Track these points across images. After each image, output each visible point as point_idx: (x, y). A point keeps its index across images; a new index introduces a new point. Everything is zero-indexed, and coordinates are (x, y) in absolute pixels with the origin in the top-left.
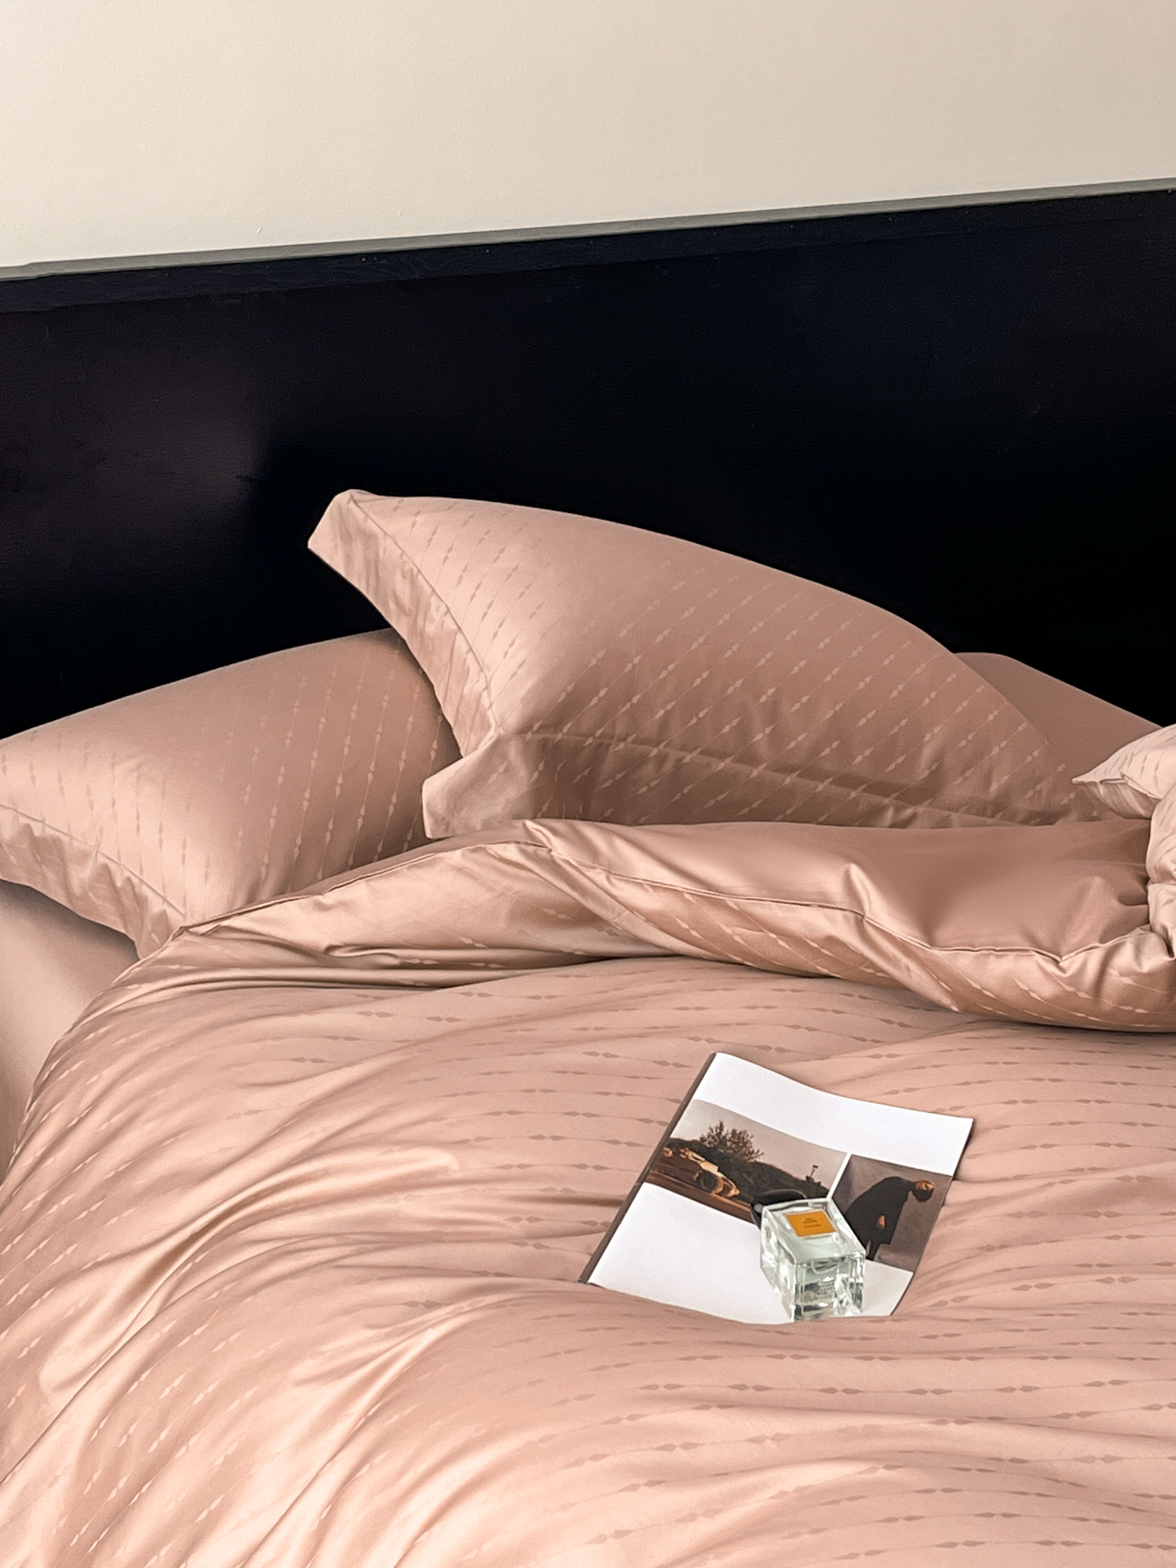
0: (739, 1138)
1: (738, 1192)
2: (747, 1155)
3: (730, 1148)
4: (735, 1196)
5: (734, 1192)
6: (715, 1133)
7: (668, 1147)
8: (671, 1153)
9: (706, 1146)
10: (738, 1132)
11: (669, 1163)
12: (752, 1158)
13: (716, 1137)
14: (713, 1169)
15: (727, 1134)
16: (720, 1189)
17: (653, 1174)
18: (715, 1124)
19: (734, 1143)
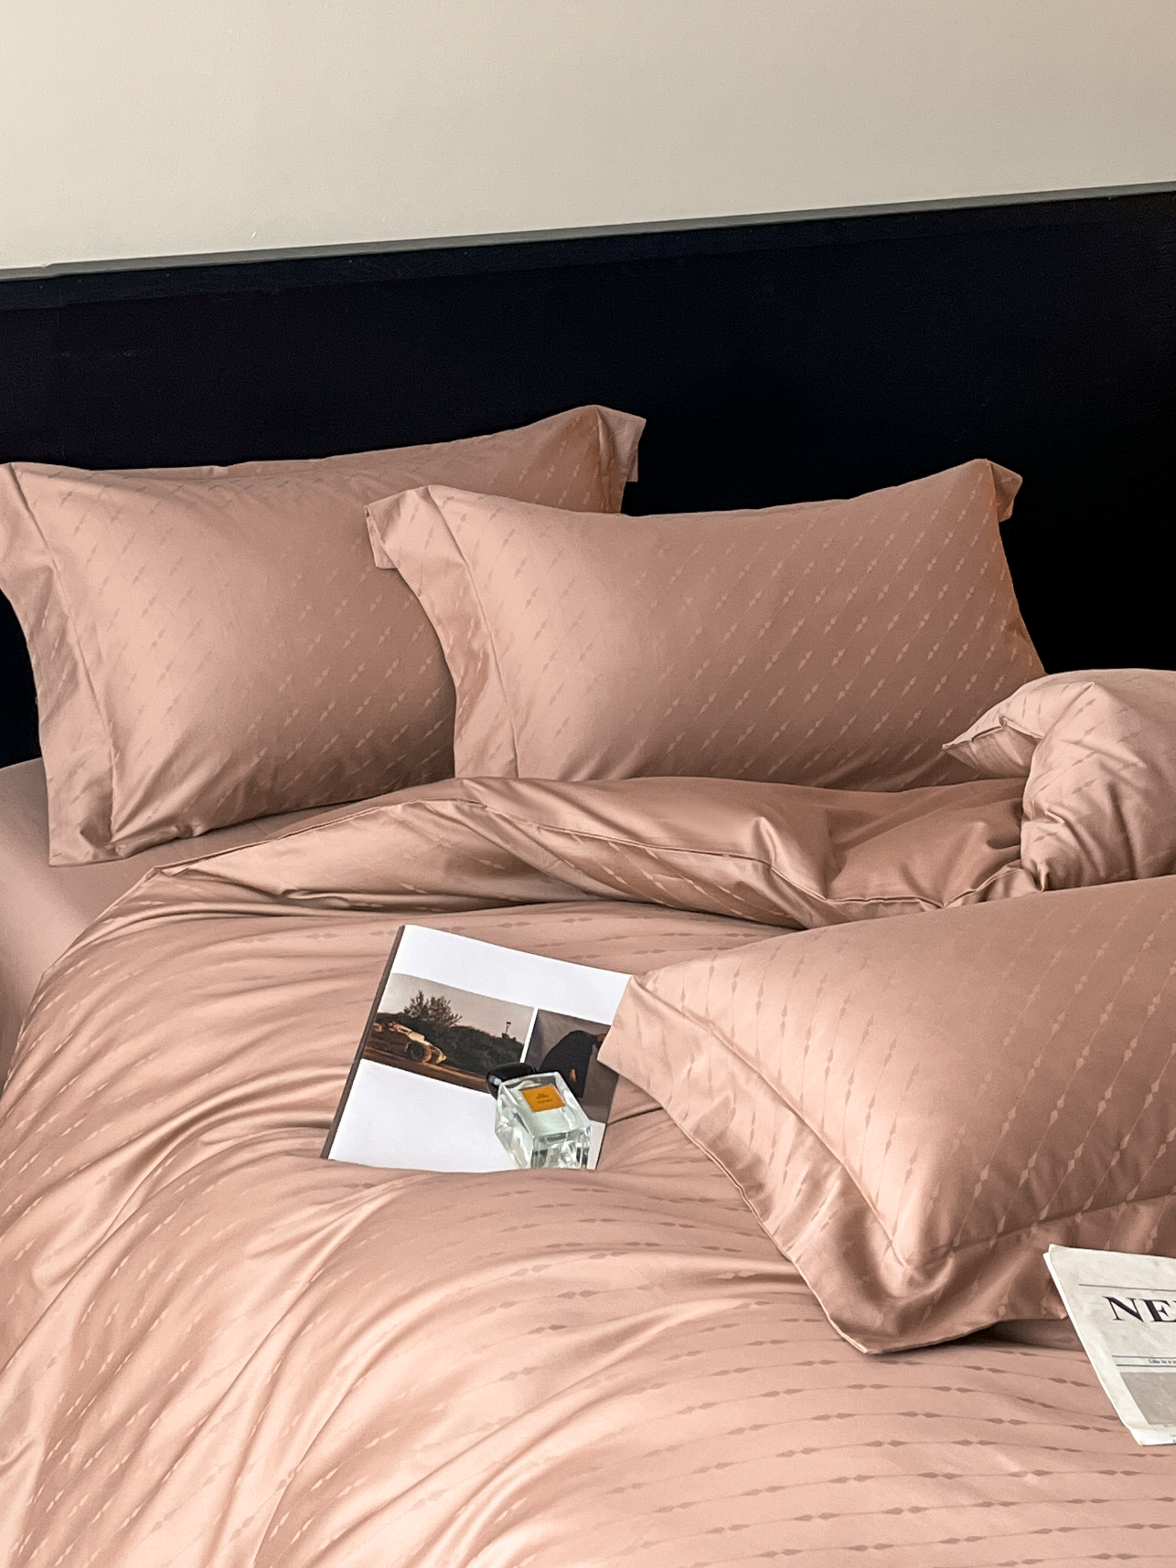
0: (438, 1005)
1: (445, 1058)
2: (447, 1021)
3: (431, 1017)
4: (442, 1062)
5: (441, 1058)
6: (416, 1003)
7: (377, 1022)
8: (380, 1028)
9: (410, 1017)
10: (436, 999)
11: (380, 1038)
12: (452, 1023)
13: (418, 1008)
14: (419, 1038)
15: (428, 1002)
16: (429, 1057)
17: (368, 1050)
18: (417, 994)
19: (435, 1010)
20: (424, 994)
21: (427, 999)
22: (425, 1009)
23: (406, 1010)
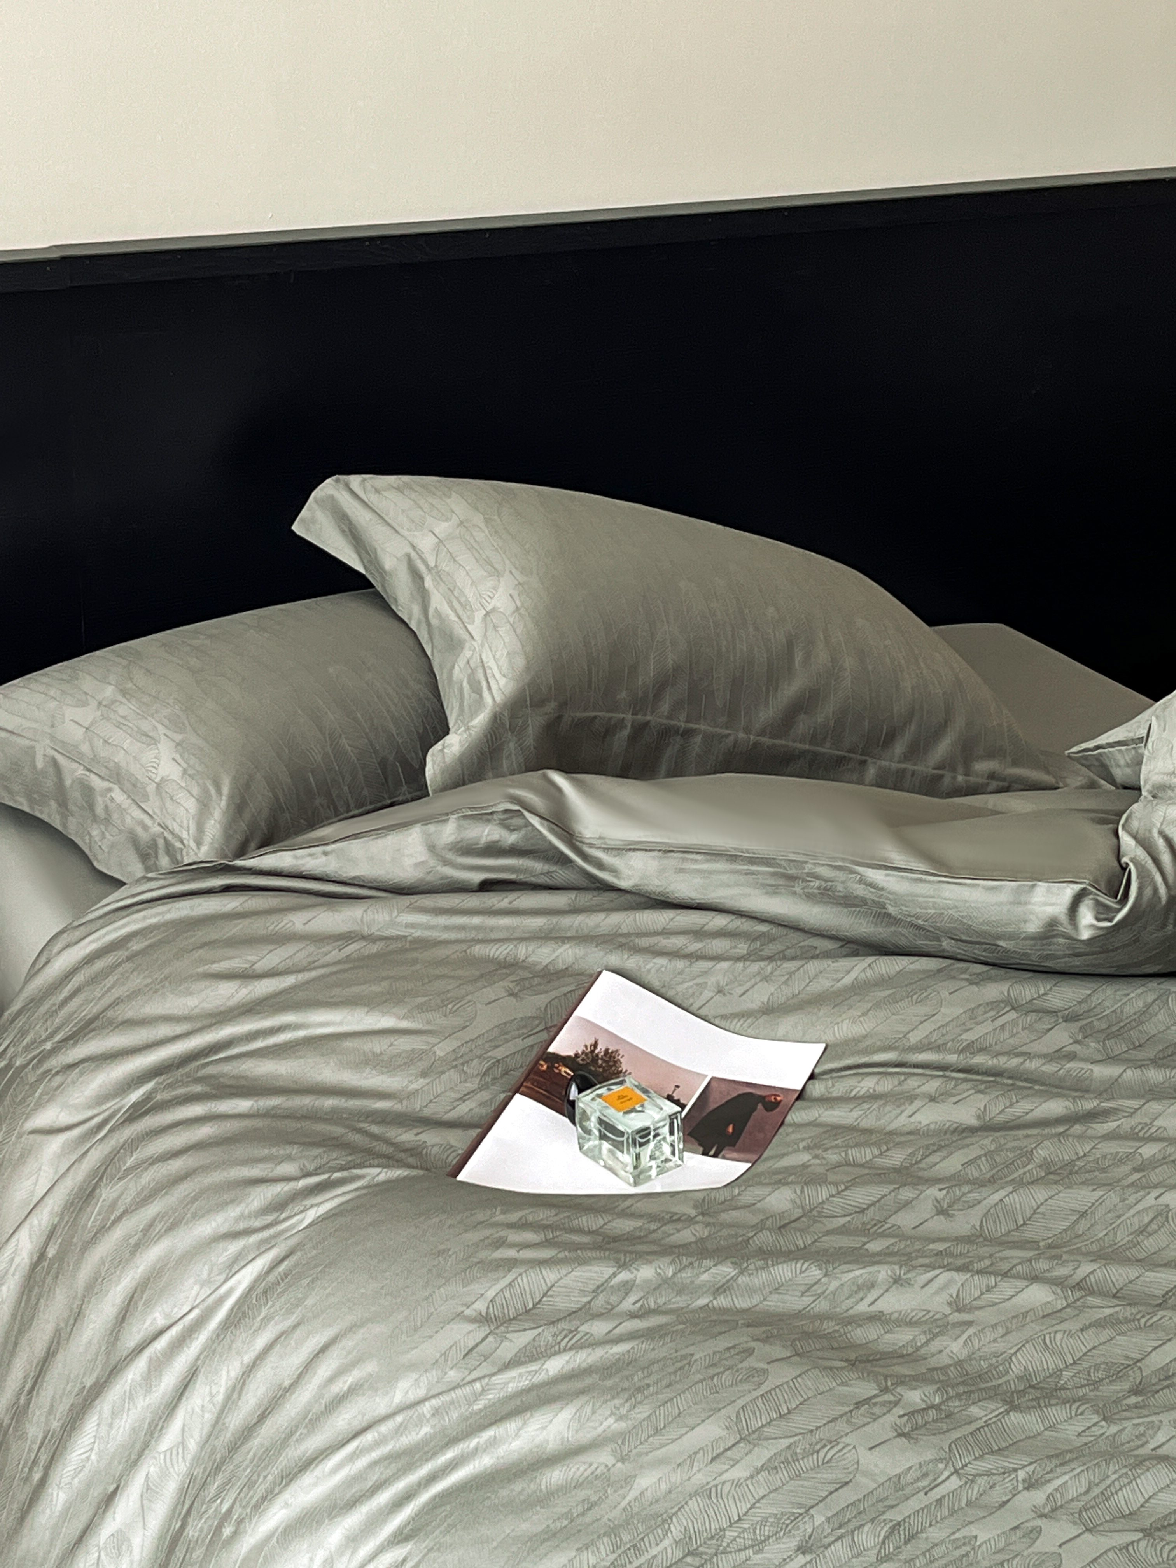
0: (610, 1057)
3: (600, 1066)
6: (589, 1050)
8: (545, 1067)
9: (577, 1063)
10: (610, 1051)
11: (541, 1076)
13: (590, 1054)
15: (600, 1052)
17: (527, 1087)
18: (592, 1041)
20: (600, 1043)
21: (601, 1048)
22: (595, 1059)
23: (576, 1054)
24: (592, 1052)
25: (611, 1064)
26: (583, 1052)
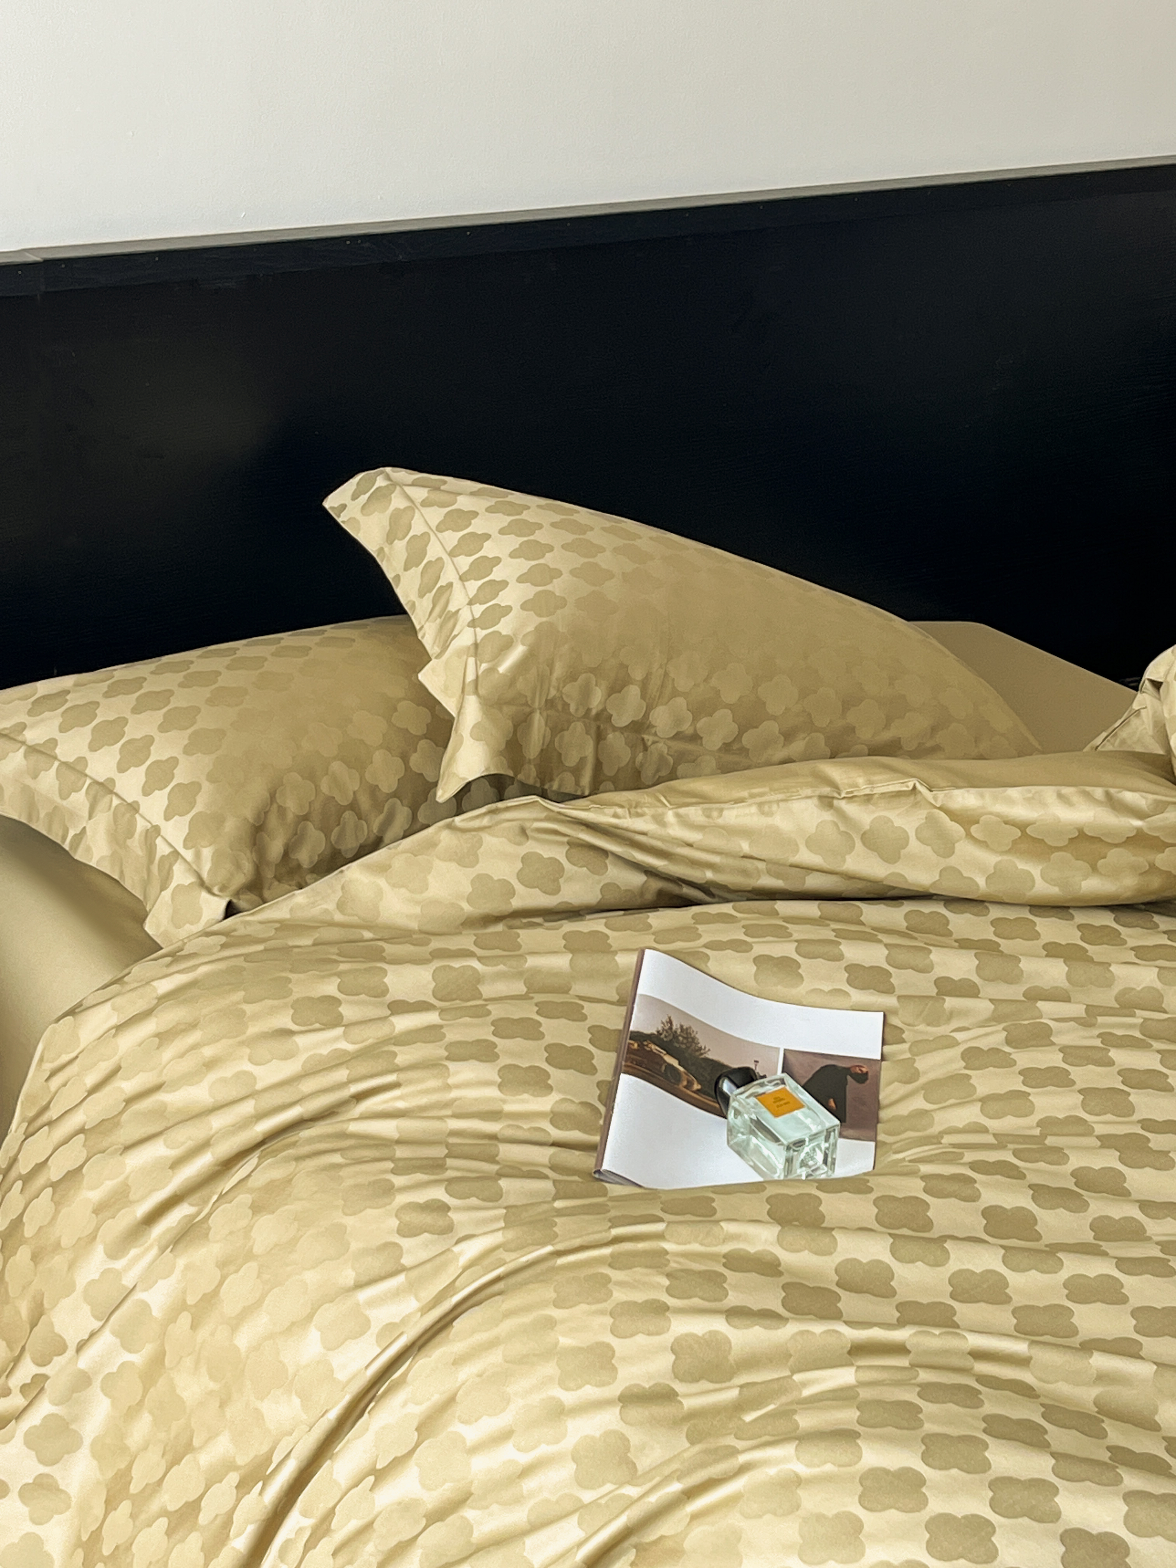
0: (687, 1034)
1: (699, 1087)
2: (697, 1051)
3: (682, 1043)
4: (698, 1090)
5: (696, 1086)
6: (667, 1027)
7: (631, 1038)
8: (636, 1045)
9: (662, 1040)
10: (685, 1028)
11: (638, 1055)
12: (702, 1054)
13: (669, 1031)
14: (674, 1062)
15: (677, 1029)
16: (685, 1083)
17: (627, 1065)
18: (664, 1018)
19: (685, 1038)
20: (672, 1019)
21: (676, 1026)
22: (675, 1036)
23: (658, 1032)
24: (671, 1028)
25: (690, 1040)
26: (663, 1030)
